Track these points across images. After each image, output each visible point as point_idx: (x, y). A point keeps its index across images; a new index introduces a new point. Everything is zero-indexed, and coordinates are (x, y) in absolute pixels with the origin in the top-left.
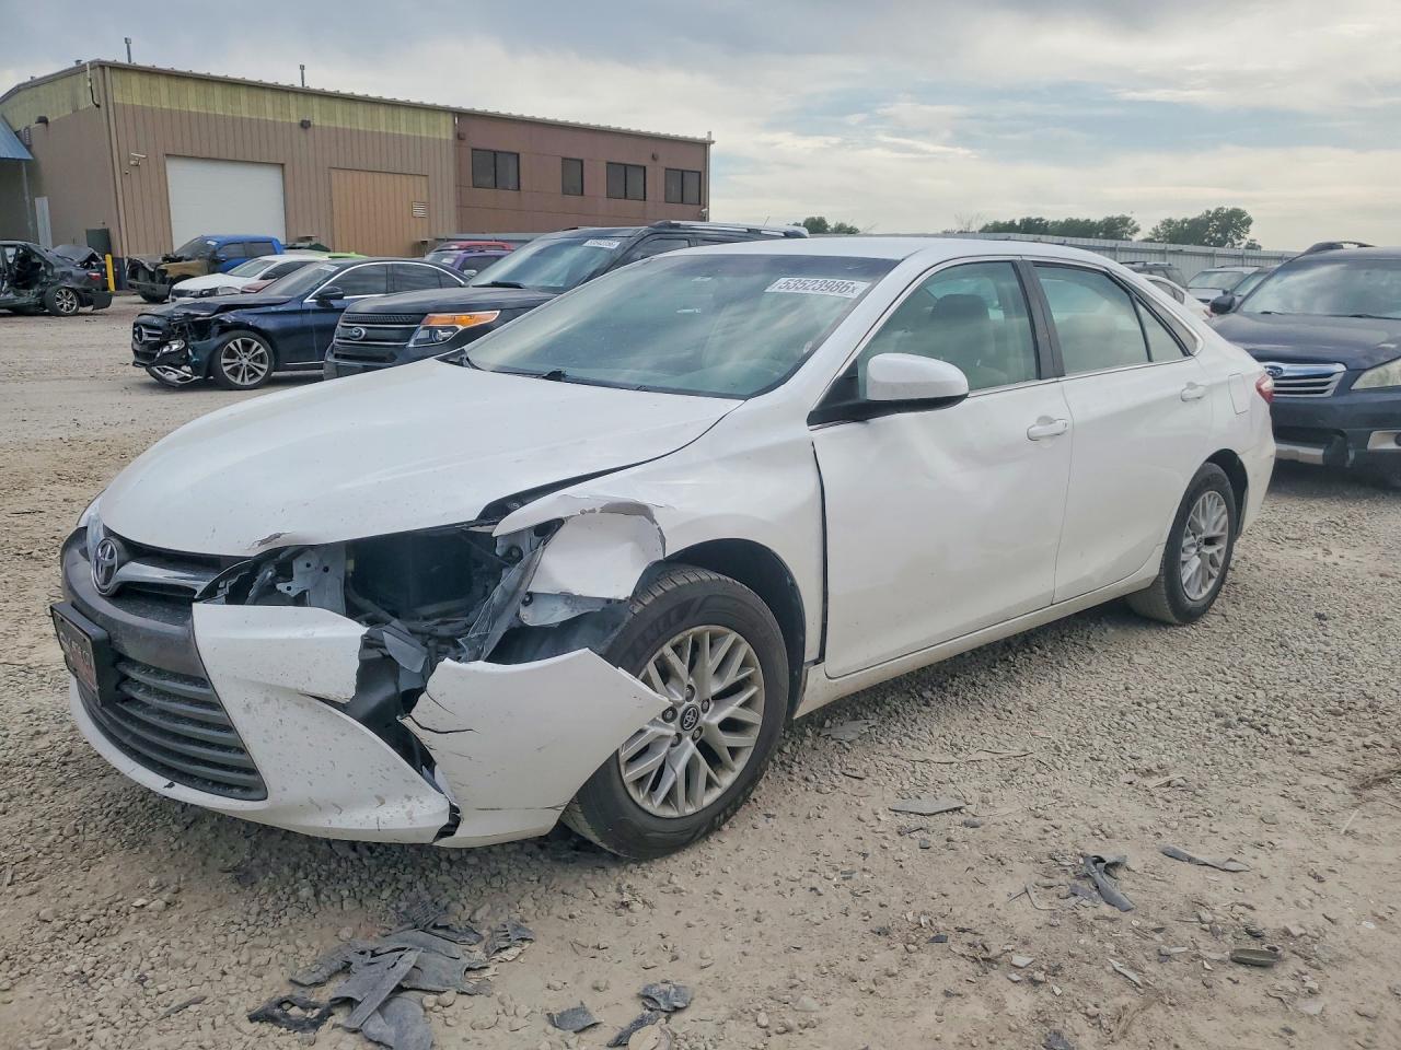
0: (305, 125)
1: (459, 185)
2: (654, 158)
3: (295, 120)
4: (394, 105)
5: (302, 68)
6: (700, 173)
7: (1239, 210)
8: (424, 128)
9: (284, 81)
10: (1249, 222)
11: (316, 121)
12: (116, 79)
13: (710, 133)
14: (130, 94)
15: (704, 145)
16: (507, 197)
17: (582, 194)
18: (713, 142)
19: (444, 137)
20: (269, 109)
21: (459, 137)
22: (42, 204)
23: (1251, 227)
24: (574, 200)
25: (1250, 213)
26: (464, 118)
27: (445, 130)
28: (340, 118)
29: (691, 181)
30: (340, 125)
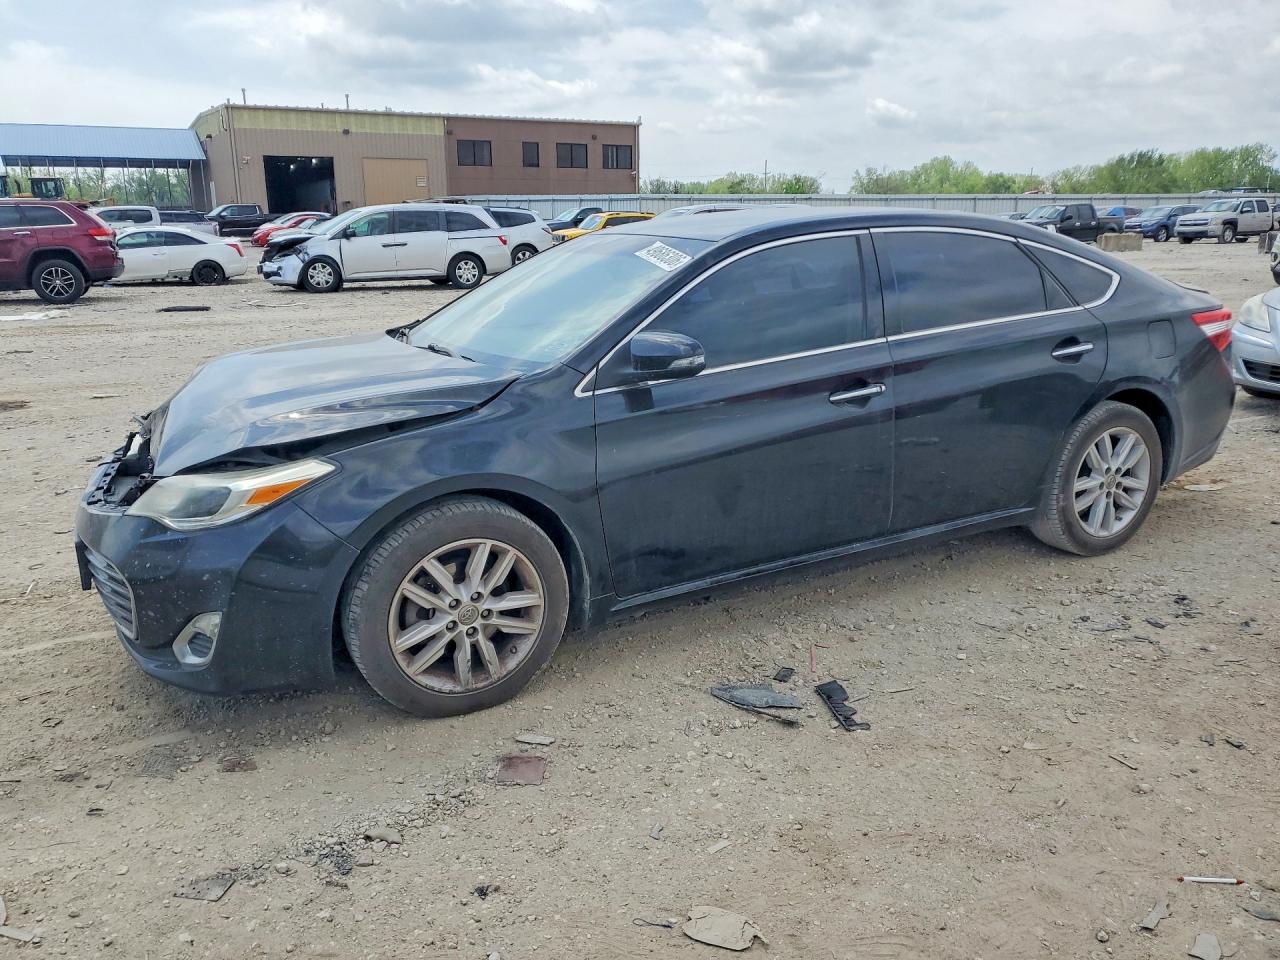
0: (346, 132)
1: (449, 164)
2: (594, 138)
3: (340, 130)
4: (420, 116)
5: (347, 96)
6: (631, 146)
8: (424, 129)
9: (332, 106)
11: (353, 129)
12: (236, 113)
13: (639, 119)
14: (244, 122)
15: (634, 128)
16: (483, 170)
17: (537, 166)
18: (642, 124)
19: (438, 134)
20: (323, 124)
21: (449, 133)
22: (212, 184)
24: (531, 170)
26: (450, 121)
27: (439, 130)
28: (368, 127)
29: (625, 152)
30: (368, 131)
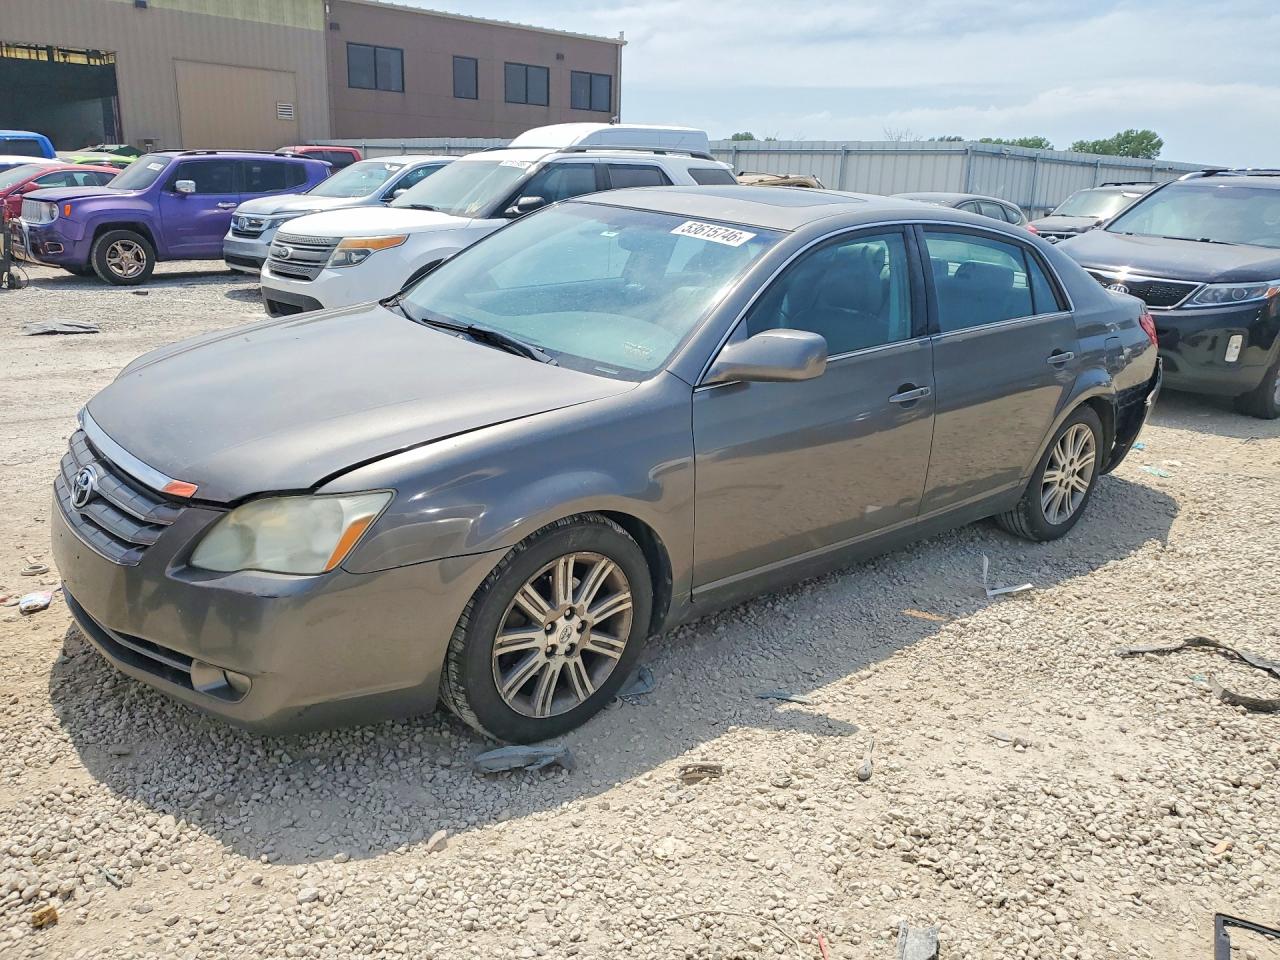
0: (141, 6)
1: (333, 83)
2: (560, 57)
3: (128, 1)
6: (610, 76)
7: (1148, 132)
8: (289, 17)
10: (1160, 144)
11: (155, 3)
13: (622, 33)
15: (616, 47)
16: (391, 99)
17: (477, 98)
18: (626, 43)
19: (314, 28)
21: (333, 26)
23: (1161, 150)
24: (467, 104)
25: (1161, 135)
26: (335, 7)
27: (316, 21)
28: (185, 1)
29: (601, 86)
30: (186, 8)
